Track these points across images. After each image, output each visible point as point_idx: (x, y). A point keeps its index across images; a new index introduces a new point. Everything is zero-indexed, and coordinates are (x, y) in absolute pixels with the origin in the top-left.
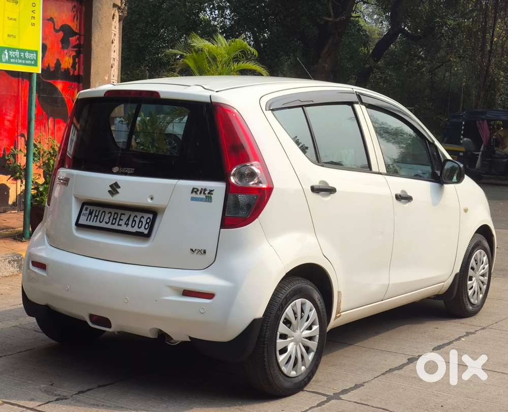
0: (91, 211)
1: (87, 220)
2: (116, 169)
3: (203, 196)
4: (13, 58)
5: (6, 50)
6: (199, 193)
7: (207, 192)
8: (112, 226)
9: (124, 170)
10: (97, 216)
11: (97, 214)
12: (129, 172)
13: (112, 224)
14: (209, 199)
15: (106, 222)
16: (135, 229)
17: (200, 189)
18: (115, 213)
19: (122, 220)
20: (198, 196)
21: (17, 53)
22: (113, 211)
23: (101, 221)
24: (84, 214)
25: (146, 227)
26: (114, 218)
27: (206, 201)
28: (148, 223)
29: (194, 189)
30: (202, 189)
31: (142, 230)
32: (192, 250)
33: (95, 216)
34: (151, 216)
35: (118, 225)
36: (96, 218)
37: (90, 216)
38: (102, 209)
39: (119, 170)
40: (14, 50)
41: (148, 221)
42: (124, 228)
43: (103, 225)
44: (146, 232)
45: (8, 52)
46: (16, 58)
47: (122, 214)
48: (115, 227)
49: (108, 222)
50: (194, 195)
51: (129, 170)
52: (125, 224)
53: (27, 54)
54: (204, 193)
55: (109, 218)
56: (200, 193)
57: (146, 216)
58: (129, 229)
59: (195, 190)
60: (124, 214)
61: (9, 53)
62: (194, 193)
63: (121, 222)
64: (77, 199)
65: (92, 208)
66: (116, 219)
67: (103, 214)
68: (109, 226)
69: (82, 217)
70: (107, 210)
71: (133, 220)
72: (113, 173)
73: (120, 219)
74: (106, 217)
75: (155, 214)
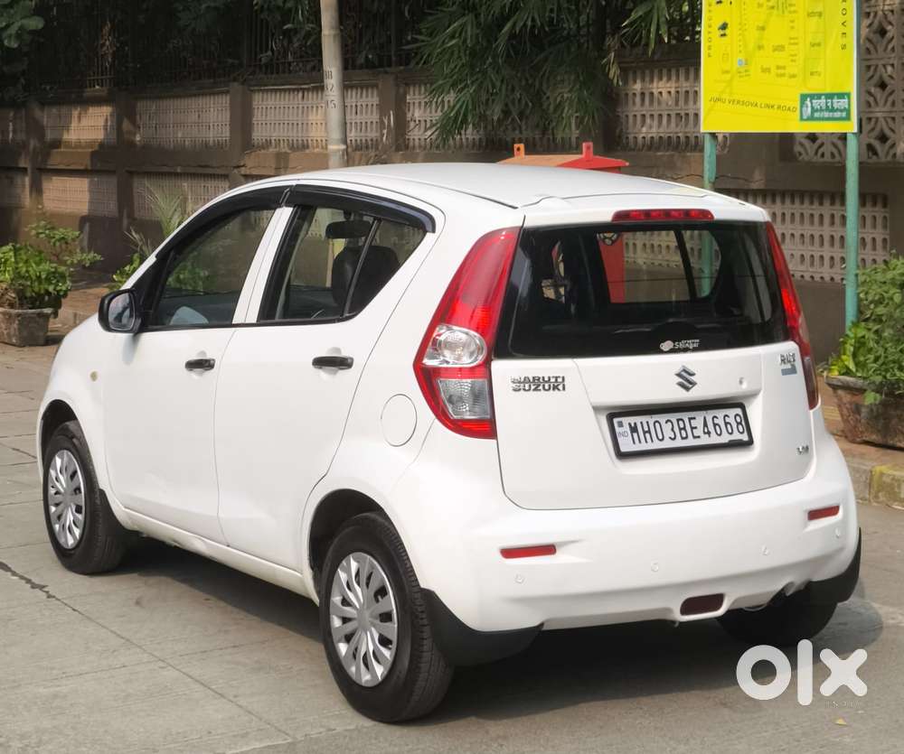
0: (633, 425)
1: (634, 442)
2: (667, 345)
3: (790, 366)
4: (817, 110)
5: (808, 99)
6: (786, 361)
7: (791, 359)
8: (684, 441)
9: (682, 345)
10: (649, 432)
11: (646, 429)
12: (691, 347)
13: (682, 438)
14: (794, 370)
15: (670, 438)
16: (725, 438)
18: (678, 420)
19: (696, 428)
20: (787, 366)
21: (823, 100)
22: (674, 417)
23: (661, 438)
24: (623, 434)
25: (741, 430)
26: (680, 429)
27: (793, 373)
28: (740, 423)
29: (781, 357)
30: (786, 355)
31: (736, 436)
33: (645, 433)
34: (739, 411)
35: (694, 437)
36: (648, 435)
37: (635, 435)
38: (651, 419)
39: (674, 346)
40: (819, 96)
41: (738, 420)
42: (705, 440)
43: (667, 444)
44: (745, 437)
45: (811, 101)
46: (821, 110)
47: (690, 419)
48: (691, 442)
49: (673, 437)
51: (690, 343)
52: (704, 432)
53: (835, 100)
55: (672, 430)
57: (731, 413)
58: (714, 440)
59: (783, 358)
60: (694, 418)
61: (812, 103)
62: (783, 364)
63: (696, 433)
64: (597, 409)
65: (632, 420)
66: (684, 428)
67: (657, 424)
68: (679, 443)
69: (620, 440)
70: (662, 418)
71: (715, 425)
72: (662, 352)
73: (692, 428)
74: (666, 431)
75: (742, 407)
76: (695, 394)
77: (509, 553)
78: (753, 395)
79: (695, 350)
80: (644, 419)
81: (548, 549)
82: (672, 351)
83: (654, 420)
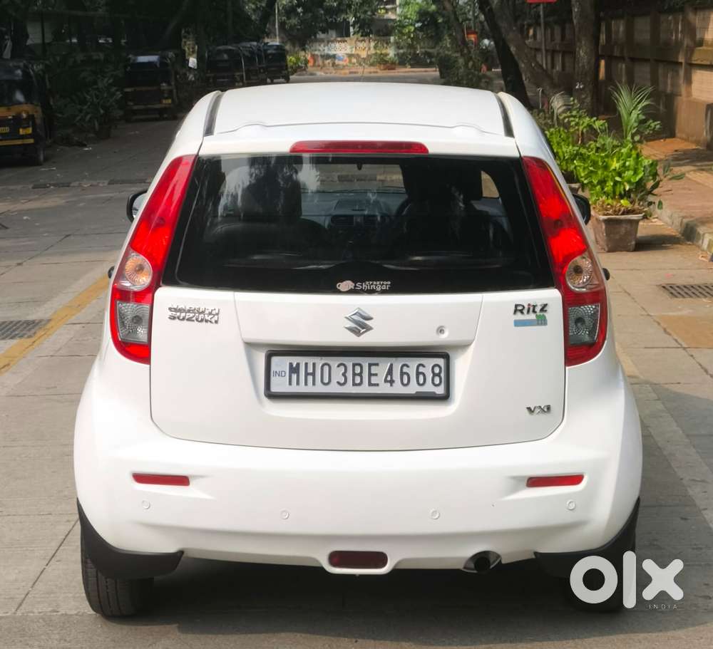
0: (294, 366)
1: (290, 383)
2: (346, 285)
3: (532, 316)
6: (525, 311)
7: (538, 309)
8: (355, 387)
9: (366, 286)
10: (313, 374)
11: (310, 370)
12: (379, 289)
13: (354, 384)
14: (542, 321)
15: (338, 383)
16: (413, 389)
17: (526, 307)
18: (354, 365)
19: (376, 375)
20: (526, 317)
22: (349, 362)
23: (326, 380)
24: (279, 374)
25: (437, 383)
26: (354, 375)
27: (538, 324)
28: (439, 375)
29: (516, 306)
30: (529, 305)
31: (429, 388)
32: (529, 409)
33: (307, 374)
34: (441, 362)
35: (370, 384)
36: (310, 377)
37: (294, 377)
38: (319, 361)
39: (355, 286)
41: (437, 370)
42: (385, 389)
43: (334, 388)
44: (440, 390)
47: (370, 365)
48: (365, 389)
49: (343, 381)
50: (519, 316)
51: (378, 285)
52: (386, 381)
54: (534, 311)
55: (344, 374)
56: (528, 311)
57: (429, 363)
58: (398, 389)
59: (520, 308)
60: (377, 365)
62: (519, 314)
63: (374, 380)
64: (251, 346)
65: (295, 360)
66: (360, 375)
67: (326, 368)
68: (349, 389)
69: (274, 379)
70: (334, 362)
71: (402, 374)
72: (339, 292)
73: (370, 375)
74: (337, 374)
75: (446, 357)
76: (367, 340)
77: (141, 478)
78: (463, 346)
79: (383, 292)
80: (310, 360)
81: (182, 481)
82: (352, 292)
83: (323, 362)
